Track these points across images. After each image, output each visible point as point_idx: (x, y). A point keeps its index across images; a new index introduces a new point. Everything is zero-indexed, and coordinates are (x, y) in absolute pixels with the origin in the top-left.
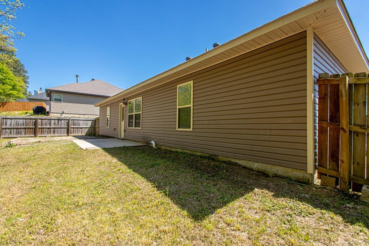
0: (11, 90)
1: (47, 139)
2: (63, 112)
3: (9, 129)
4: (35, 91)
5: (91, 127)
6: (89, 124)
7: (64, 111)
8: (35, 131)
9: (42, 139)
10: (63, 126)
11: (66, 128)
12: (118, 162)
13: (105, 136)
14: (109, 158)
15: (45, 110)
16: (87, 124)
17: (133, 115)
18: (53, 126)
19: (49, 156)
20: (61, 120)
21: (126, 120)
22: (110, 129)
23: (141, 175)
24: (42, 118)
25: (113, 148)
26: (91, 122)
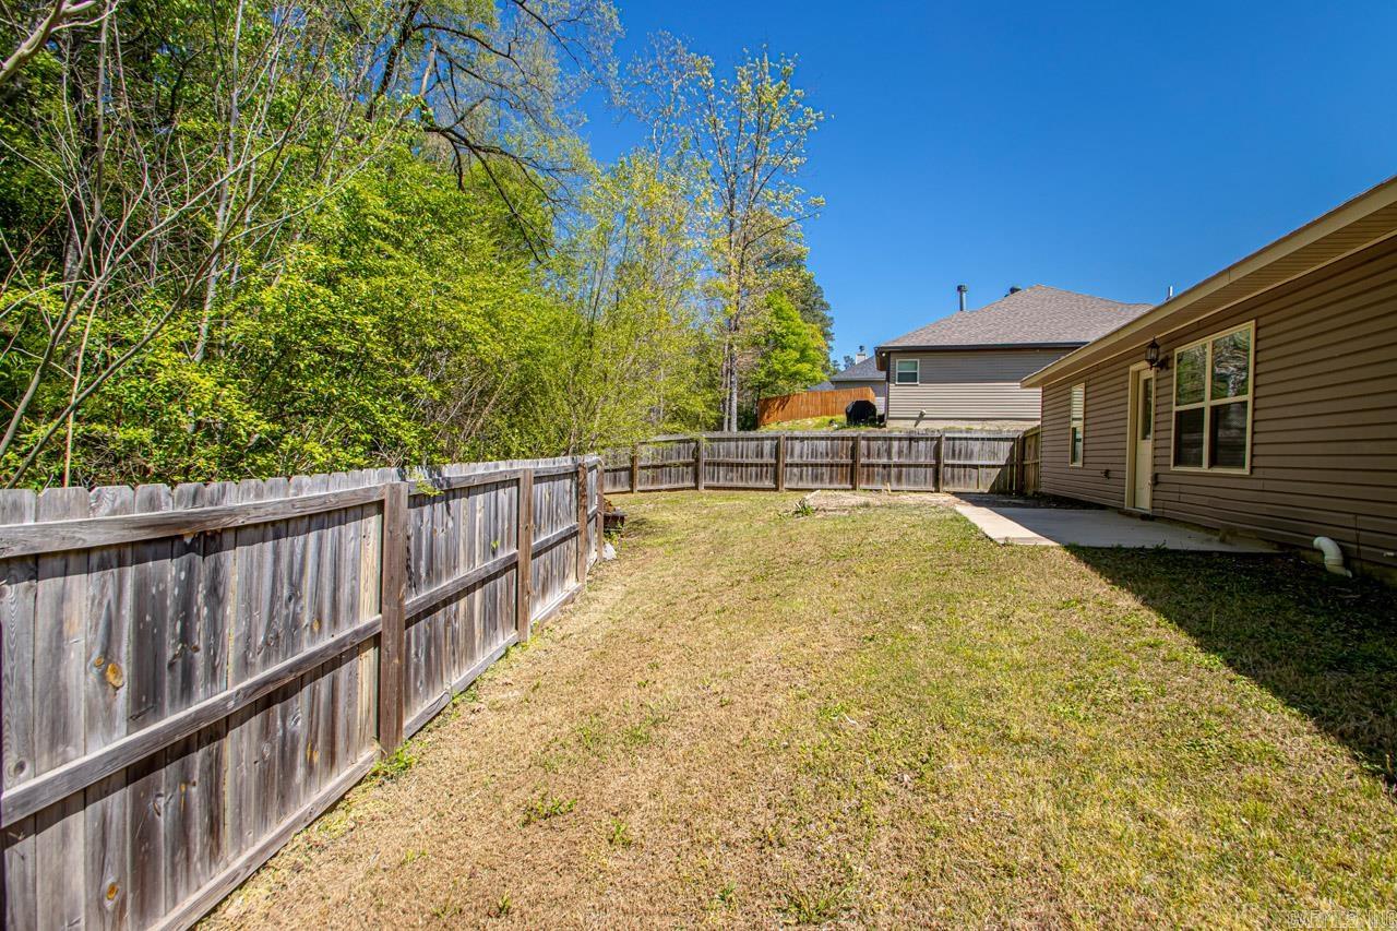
0: (798, 361)
1: (884, 498)
2: (922, 414)
3: (797, 465)
4: (847, 359)
5: (1010, 463)
6: (1003, 452)
7: (924, 411)
8: (852, 472)
9: (872, 499)
10: (922, 460)
11: (931, 466)
12: (1146, 612)
13: (1065, 498)
14: (1097, 586)
15: (875, 410)
16: (994, 454)
17: (1202, 409)
18: (895, 460)
19: (896, 551)
20: (917, 440)
21: (1162, 435)
22: (1081, 472)
23: (1276, 692)
24: (869, 435)
25: (1110, 549)
26: (1008, 445)
